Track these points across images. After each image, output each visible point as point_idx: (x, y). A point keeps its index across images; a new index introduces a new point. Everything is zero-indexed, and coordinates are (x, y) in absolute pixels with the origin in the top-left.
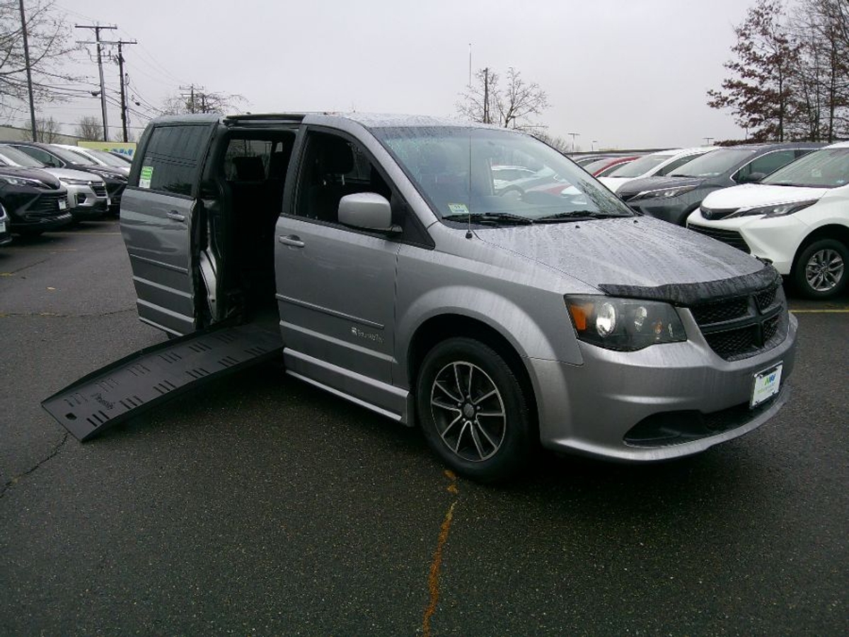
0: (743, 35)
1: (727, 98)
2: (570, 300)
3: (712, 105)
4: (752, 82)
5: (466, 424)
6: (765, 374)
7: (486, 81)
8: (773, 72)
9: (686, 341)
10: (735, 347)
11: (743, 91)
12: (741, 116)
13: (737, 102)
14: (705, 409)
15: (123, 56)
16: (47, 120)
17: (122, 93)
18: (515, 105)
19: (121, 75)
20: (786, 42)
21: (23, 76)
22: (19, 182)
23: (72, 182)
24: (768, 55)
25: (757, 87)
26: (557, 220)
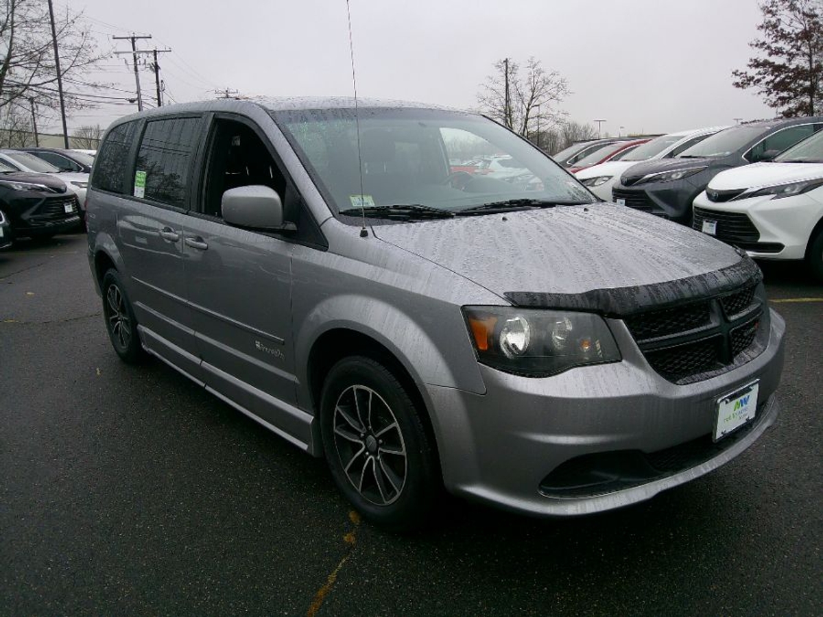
0: (770, 12)
1: (753, 78)
2: (469, 313)
3: (737, 85)
4: (779, 60)
5: (368, 459)
6: (732, 398)
7: (506, 71)
8: (803, 48)
9: (620, 361)
10: (691, 366)
11: (770, 70)
12: (768, 95)
13: (764, 81)
14: (648, 448)
15: (158, 64)
16: (94, 128)
17: (159, 99)
18: (536, 94)
19: (157, 82)
20: (816, 16)
21: (55, 86)
22: (23, 188)
23: (83, 185)
24: (797, 31)
25: (784, 64)
26: (487, 210)
